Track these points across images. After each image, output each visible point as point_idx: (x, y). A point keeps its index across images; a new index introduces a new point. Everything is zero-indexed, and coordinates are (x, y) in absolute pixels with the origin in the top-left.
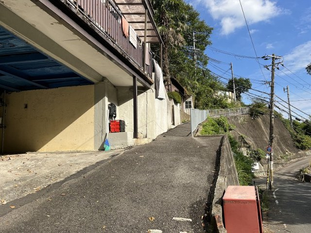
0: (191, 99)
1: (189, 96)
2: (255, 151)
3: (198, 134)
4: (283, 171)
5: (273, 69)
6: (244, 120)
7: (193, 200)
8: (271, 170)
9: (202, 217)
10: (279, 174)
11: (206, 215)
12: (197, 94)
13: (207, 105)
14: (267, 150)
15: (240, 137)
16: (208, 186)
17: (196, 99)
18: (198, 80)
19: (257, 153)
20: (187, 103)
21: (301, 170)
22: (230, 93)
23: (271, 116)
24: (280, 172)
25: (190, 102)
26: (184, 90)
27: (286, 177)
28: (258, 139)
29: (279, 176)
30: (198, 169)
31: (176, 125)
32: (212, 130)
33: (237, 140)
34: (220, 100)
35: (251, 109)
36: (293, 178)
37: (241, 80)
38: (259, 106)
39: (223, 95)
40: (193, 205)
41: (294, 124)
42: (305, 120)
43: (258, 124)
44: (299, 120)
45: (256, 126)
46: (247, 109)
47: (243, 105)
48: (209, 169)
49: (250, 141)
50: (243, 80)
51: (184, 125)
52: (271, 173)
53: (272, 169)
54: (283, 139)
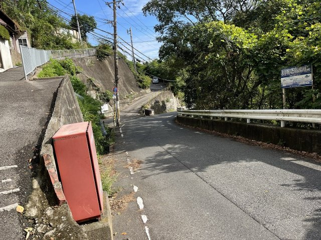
0: (25, 36)
1: (23, 33)
2: (104, 93)
3: (35, 77)
4: (129, 109)
5: (115, 8)
6: (91, 62)
7: (20, 146)
8: (117, 109)
9: (31, 160)
10: (126, 112)
11: (35, 157)
12: (33, 30)
13: (48, 44)
14: (114, 91)
15: (88, 80)
16: (39, 129)
17: (32, 36)
18: (32, 13)
19: (105, 95)
20: (20, 41)
21: (143, 107)
22: (75, 31)
23: (115, 57)
24: (127, 110)
25: (25, 40)
26: (14, 24)
27: (130, 114)
28: (106, 81)
29: (125, 114)
30: (29, 114)
31: (6, 68)
32: (54, 73)
33: (85, 84)
34: (64, 40)
35: (97, 51)
36: (137, 114)
37: (84, 17)
38: (105, 47)
39: (66, 33)
40: (19, 151)
41: (137, 65)
42: (145, 62)
43: (105, 66)
44: (140, 61)
45: (103, 69)
46: (94, 51)
47: (89, 46)
48: (43, 111)
49: (99, 84)
50: (87, 17)
51: (19, 69)
52: (118, 111)
53: (119, 108)
54: (128, 80)
